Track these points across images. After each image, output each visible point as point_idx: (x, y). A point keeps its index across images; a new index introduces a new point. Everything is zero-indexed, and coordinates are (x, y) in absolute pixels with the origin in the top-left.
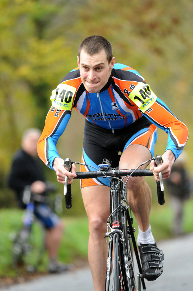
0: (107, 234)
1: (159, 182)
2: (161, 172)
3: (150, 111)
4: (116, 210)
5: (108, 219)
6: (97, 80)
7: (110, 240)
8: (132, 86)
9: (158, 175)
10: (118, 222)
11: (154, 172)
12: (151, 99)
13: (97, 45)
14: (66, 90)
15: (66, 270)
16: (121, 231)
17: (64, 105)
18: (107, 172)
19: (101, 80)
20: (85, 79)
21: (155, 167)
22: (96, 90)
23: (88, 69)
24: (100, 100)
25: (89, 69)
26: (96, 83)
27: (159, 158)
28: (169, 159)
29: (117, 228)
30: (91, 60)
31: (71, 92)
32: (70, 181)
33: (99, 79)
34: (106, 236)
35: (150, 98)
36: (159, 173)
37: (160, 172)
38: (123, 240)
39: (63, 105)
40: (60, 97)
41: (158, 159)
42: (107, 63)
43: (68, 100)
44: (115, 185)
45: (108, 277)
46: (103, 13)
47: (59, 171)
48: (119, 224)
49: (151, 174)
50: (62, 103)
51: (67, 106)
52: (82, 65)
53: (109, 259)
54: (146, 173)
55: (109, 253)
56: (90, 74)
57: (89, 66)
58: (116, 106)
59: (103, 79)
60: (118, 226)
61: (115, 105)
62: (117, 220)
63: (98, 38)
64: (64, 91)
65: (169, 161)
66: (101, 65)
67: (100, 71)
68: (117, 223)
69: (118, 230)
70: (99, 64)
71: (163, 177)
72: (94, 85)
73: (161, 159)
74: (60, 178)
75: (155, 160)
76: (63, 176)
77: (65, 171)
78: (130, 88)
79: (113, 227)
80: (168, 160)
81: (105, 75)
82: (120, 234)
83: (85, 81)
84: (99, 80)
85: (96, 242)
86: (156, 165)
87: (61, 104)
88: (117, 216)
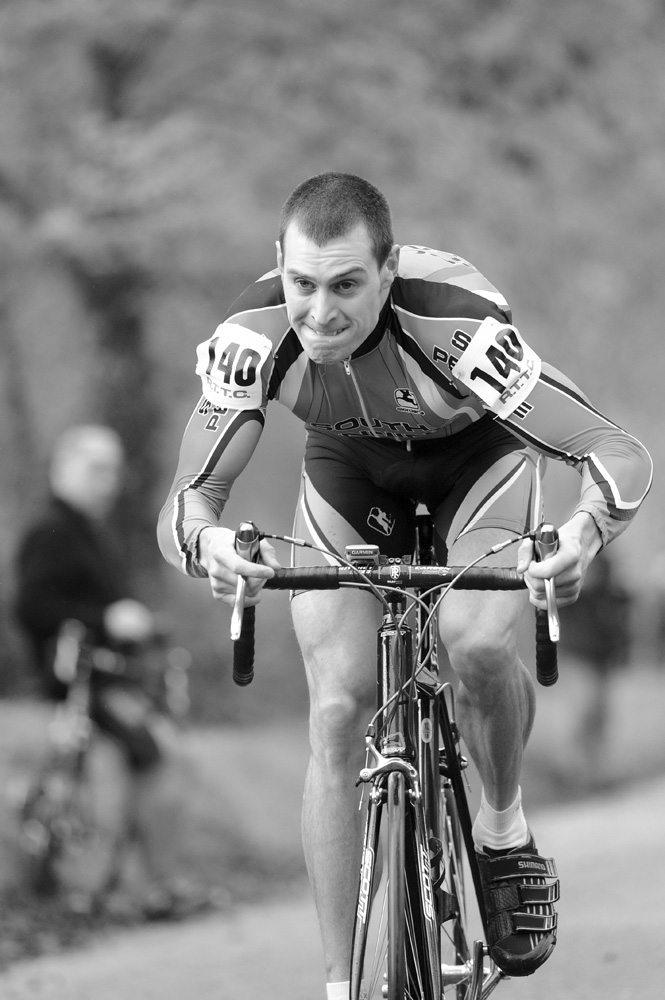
0: (366, 773)
1: (546, 612)
2: (552, 580)
3: (525, 412)
4: (397, 698)
5: (371, 725)
6: (342, 322)
7: (375, 794)
8: (460, 337)
9: (542, 591)
10: (401, 735)
11: (530, 578)
12: (525, 374)
13: (341, 207)
14: (238, 346)
15: (204, 909)
16: (410, 767)
17: (235, 394)
18: (375, 572)
19: (355, 323)
20: (302, 318)
21: (534, 562)
22: (337, 355)
23: (309, 286)
24: (354, 380)
25: (314, 286)
26: (338, 333)
27: (548, 533)
28: (581, 542)
29: (396, 755)
30: (319, 257)
31: (254, 354)
32: (253, 596)
33: (347, 318)
34: (362, 780)
35: (522, 371)
36: (546, 581)
37: (549, 579)
38: (417, 794)
39: (231, 394)
40: (221, 367)
41: (545, 536)
42: (375, 266)
43: (245, 377)
44: (398, 616)
45: (362, 914)
46: (332, 28)
47: (219, 561)
48: (404, 743)
49: (520, 585)
50: (226, 386)
51: (245, 396)
52: (290, 275)
53: (368, 856)
54: (502, 579)
55: (370, 836)
56: (318, 305)
57: (313, 279)
58: (411, 401)
59: (359, 319)
60: (402, 749)
61: (405, 397)
62: (397, 730)
63: (345, 184)
64: (234, 347)
65: (579, 547)
66: (355, 275)
67: (350, 295)
68: (397, 739)
69: (401, 762)
70: (346, 274)
71: (557, 595)
72: (331, 340)
73: (554, 536)
74: (223, 585)
75: (533, 538)
76: (232, 577)
77: (237, 561)
78: (454, 342)
79: (385, 751)
80: (577, 541)
81: (366, 306)
82: (409, 776)
83: (303, 324)
84: (348, 322)
85: (334, 781)
86: (537, 557)
87: (225, 391)
88: (398, 717)
